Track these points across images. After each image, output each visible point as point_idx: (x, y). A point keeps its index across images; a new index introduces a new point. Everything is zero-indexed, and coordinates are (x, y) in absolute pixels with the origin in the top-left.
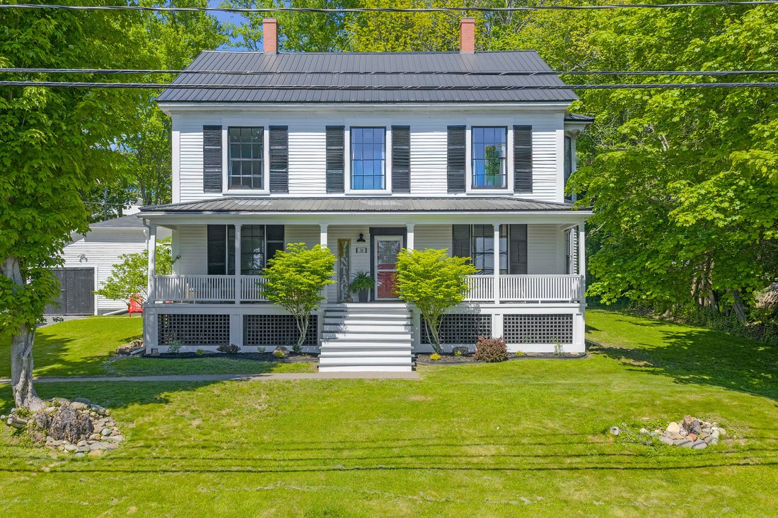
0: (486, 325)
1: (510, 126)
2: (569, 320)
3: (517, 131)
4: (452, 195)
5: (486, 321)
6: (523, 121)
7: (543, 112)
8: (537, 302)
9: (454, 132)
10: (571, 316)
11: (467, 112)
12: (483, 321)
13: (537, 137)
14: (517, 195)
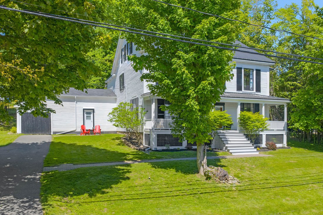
0: (261, 138)
1: (255, 69)
2: (282, 136)
3: (257, 71)
4: (238, 92)
5: (261, 137)
6: (258, 68)
7: (264, 65)
8: (274, 130)
9: (239, 70)
10: (283, 134)
11: (243, 63)
12: (260, 136)
13: (262, 73)
14: (256, 93)
